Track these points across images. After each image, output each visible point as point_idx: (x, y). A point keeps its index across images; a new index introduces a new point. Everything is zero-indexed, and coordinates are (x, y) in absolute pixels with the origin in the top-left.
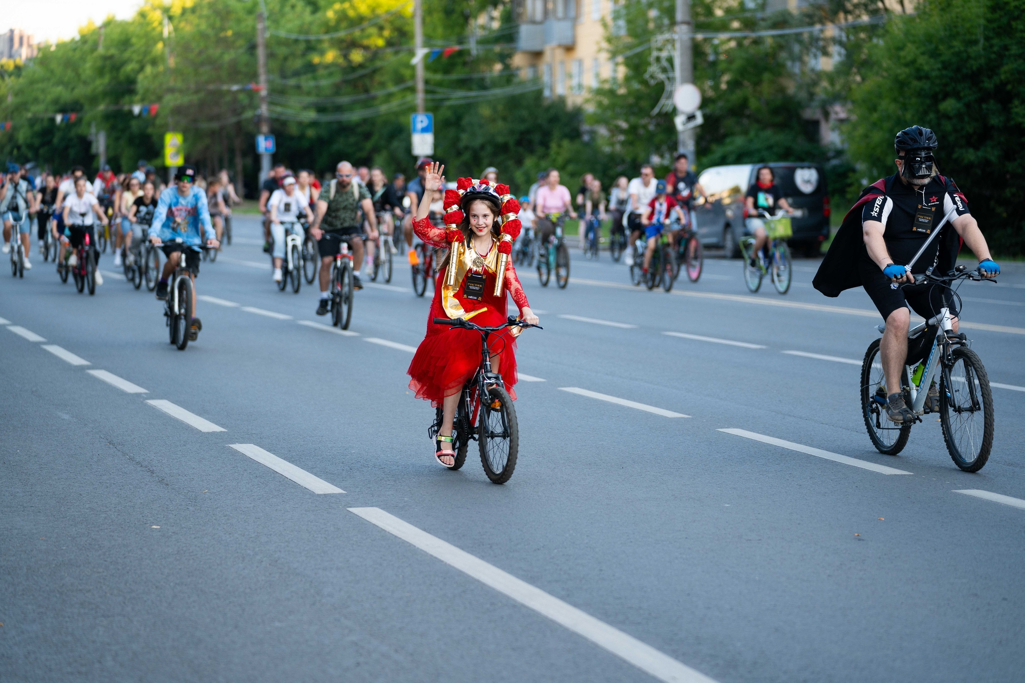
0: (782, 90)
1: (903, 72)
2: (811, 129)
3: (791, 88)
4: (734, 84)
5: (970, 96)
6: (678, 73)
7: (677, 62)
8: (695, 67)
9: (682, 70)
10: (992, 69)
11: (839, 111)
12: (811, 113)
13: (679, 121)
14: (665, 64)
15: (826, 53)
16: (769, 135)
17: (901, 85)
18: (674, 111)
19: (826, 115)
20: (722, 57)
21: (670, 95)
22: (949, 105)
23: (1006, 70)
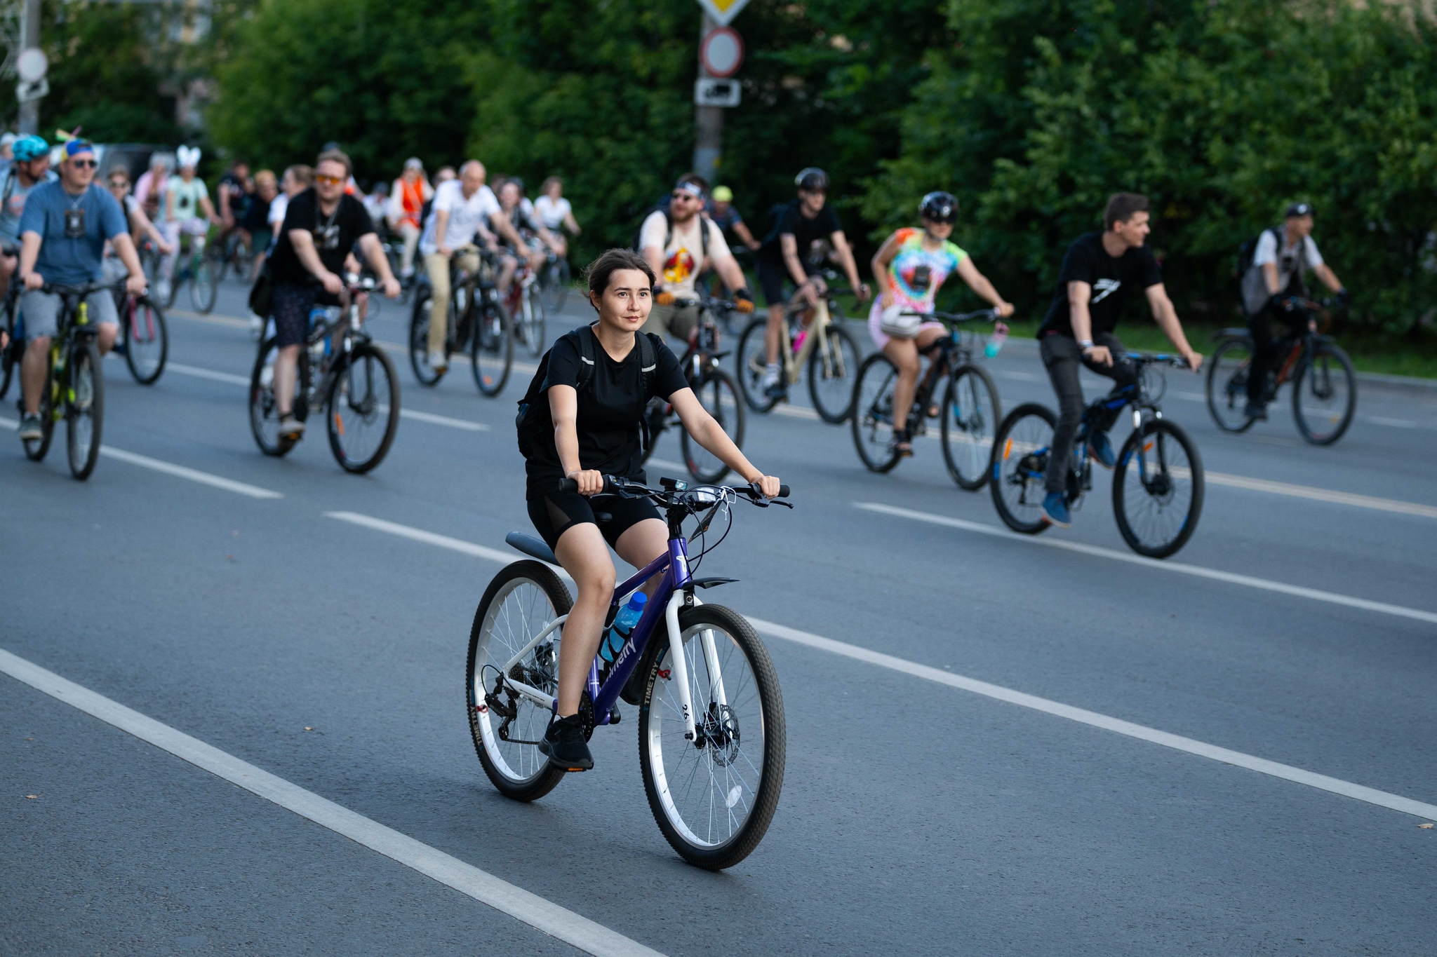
0: (137, 60)
1: (276, 55)
2: (168, 106)
3: (148, 59)
4: (84, 50)
5: (346, 85)
6: (23, 35)
7: (24, 25)
8: (42, 28)
9: (28, 34)
10: (371, 58)
11: (199, 87)
12: (168, 88)
13: (22, 90)
14: (8, 24)
15: (188, 23)
16: (121, 111)
17: (273, 69)
18: (17, 79)
19: (185, 91)
20: (72, 19)
21: (14, 60)
22: (324, 94)
23: (388, 60)
